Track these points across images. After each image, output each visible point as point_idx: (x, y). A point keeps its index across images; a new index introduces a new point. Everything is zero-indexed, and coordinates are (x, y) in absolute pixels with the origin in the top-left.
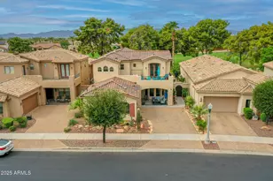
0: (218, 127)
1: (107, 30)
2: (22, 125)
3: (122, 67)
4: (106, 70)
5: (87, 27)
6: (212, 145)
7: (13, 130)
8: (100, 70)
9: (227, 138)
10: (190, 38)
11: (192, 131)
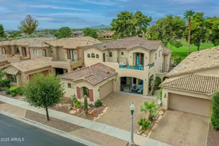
1: (134, 21)
3: (111, 55)
4: (93, 56)
5: (118, 19)
8: (89, 56)
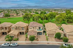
0: (50, 40)
2: (17, 40)
3: (34, 28)
4: (31, 29)
6: (48, 43)
7: (16, 41)
8: (30, 29)
9: (51, 42)
10: (47, 17)
11: (46, 41)
